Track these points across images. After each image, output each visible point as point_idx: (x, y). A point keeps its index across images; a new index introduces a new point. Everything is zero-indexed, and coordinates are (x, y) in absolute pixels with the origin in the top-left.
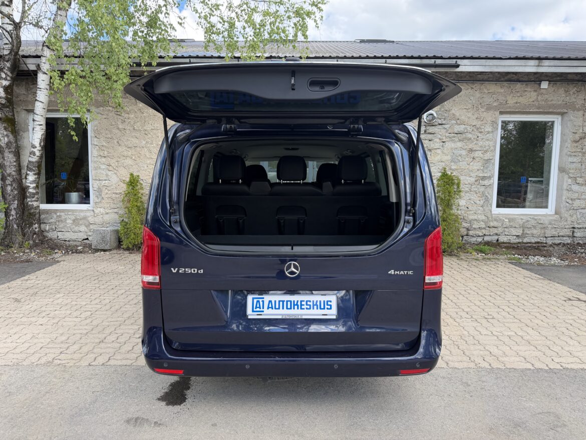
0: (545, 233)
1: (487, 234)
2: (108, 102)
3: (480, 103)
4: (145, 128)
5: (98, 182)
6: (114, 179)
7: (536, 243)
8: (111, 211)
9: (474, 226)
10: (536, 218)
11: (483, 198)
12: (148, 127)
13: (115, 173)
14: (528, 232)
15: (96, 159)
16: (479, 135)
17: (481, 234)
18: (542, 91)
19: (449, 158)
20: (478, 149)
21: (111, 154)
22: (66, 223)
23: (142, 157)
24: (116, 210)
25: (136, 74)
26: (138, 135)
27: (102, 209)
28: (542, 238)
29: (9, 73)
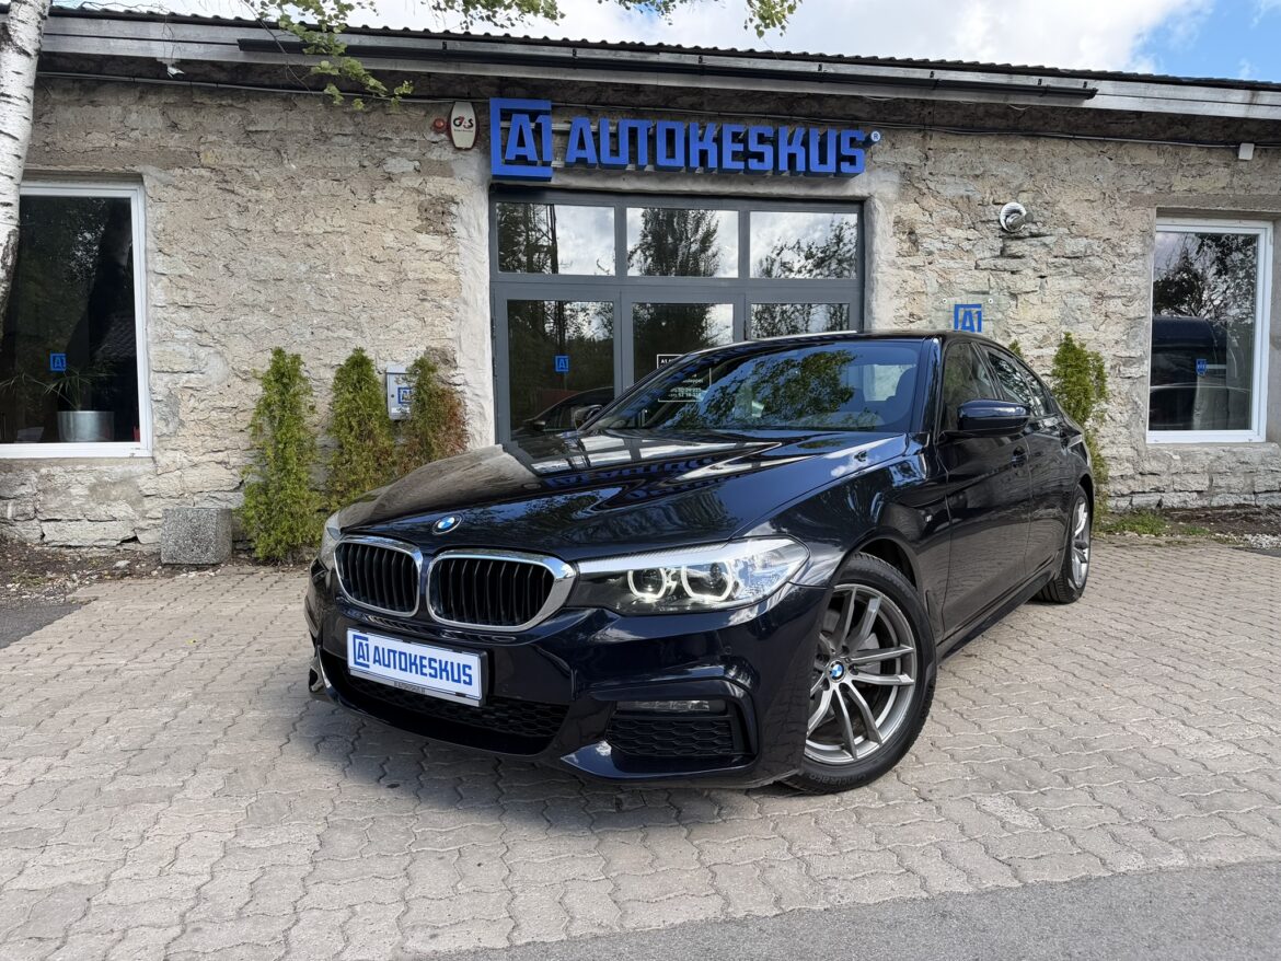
0: (1253, 486)
1: (1137, 490)
2: (198, 154)
3: (1118, 189)
4: (307, 228)
5: (167, 377)
6: (216, 369)
7: (1238, 506)
8: (206, 458)
9: (1110, 473)
10: (1235, 450)
11: (1129, 407)
12: (315, 227)
13: (220, 354)
14: (1221, 483)
15: (161, 313)
16: (1117, 262)
17: (1126, 491)
18: (1241, 164)
19: (1056, 313)
20: (1116, 293)
21: (206, 300)
22: (70, 495)
23: (296, 310)
24: (220, 457)
25: (280, 82)
26: (285, 247)
27: (178, 454)
28: (1247, 496)
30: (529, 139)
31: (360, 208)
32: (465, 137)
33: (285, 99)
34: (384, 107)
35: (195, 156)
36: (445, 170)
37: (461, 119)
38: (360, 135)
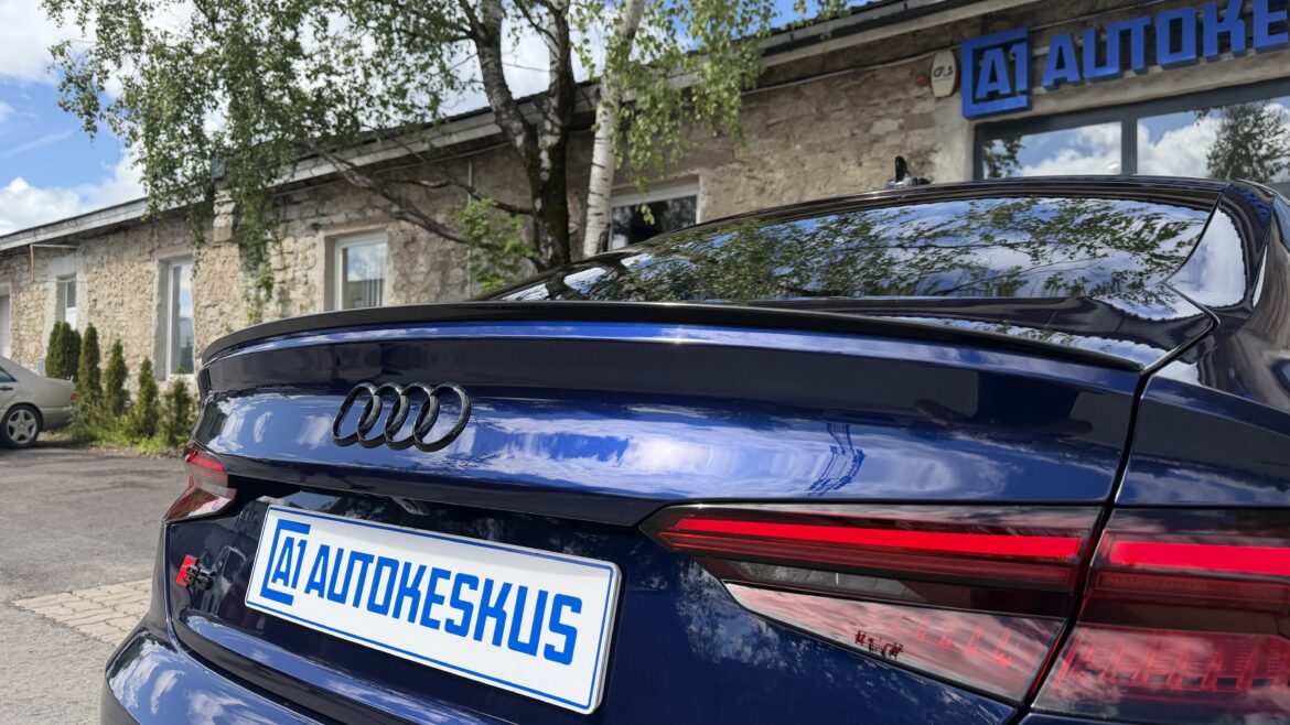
2: (733, 152)
25: (793, 76)
29: (557, 121)
30: (1002, 73)
31: (849, 173)
32: (943, 85)
33: (796, 90)
34: (874, 75)
35: (730, 154)
36: (926, 121)
37: (941, 68)
38: (853, 106)
